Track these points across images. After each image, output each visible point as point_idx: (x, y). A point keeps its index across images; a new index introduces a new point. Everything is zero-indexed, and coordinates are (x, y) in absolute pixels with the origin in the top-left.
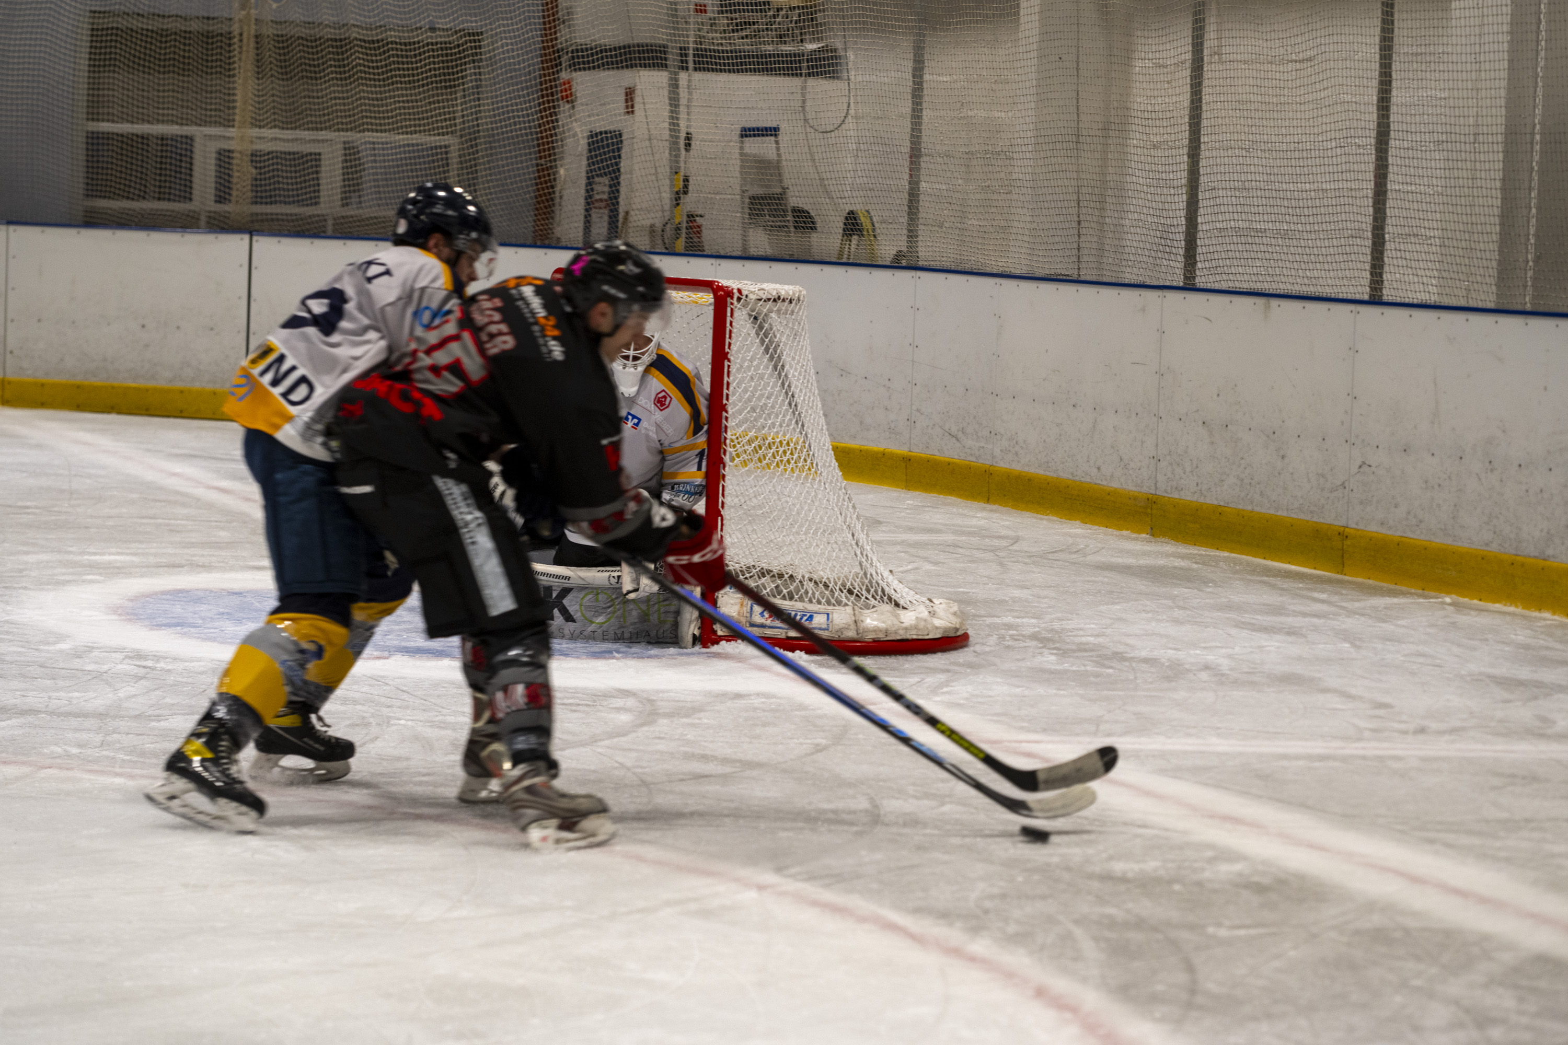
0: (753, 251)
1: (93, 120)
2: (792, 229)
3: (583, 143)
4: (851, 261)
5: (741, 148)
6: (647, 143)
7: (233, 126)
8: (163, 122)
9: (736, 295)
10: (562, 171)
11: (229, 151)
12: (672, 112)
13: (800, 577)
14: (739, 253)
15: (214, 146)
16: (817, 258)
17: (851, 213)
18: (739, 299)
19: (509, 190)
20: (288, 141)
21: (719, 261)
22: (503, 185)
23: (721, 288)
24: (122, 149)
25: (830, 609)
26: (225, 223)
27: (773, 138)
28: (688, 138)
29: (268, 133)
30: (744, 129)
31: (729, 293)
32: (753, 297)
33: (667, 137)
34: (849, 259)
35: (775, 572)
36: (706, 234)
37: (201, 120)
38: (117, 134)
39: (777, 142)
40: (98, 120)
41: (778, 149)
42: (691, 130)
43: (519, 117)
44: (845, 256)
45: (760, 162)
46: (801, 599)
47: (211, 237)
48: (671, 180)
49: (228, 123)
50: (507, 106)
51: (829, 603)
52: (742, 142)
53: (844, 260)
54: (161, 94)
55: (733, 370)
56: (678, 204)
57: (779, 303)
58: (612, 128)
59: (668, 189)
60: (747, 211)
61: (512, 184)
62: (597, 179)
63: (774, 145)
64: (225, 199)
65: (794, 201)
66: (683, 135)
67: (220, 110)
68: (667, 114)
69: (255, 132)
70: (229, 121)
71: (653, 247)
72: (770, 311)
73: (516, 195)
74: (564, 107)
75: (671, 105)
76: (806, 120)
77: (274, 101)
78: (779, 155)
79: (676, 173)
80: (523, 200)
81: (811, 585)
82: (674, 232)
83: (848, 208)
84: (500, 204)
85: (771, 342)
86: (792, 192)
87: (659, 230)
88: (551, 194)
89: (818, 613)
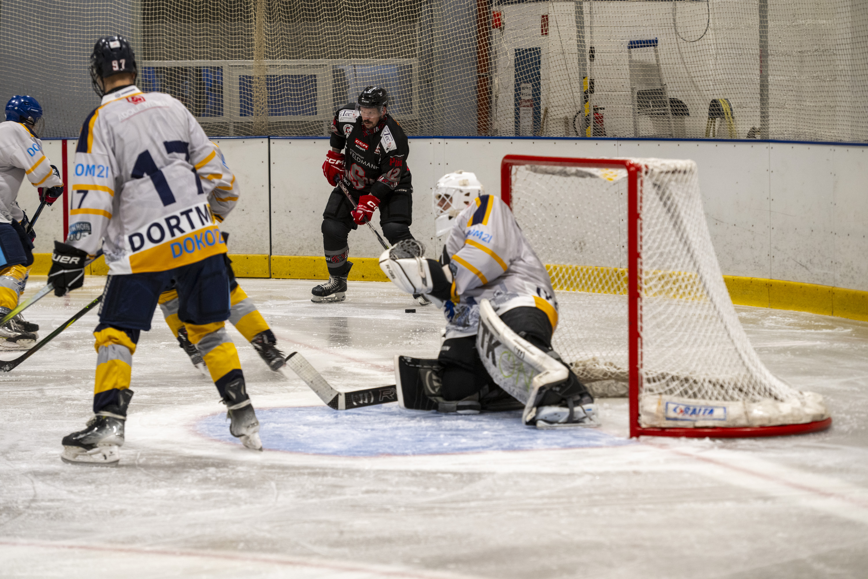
0: (643, 133)
1: (149, 59)
2: (671, 115)
3: (511, 57)
4: (716, 138)
5: (630, 57)
6: (561, 56)
7: (252, 59)
8: (200, 58)
9: (644, 170)
10: (496, 81)
11: (250, 77)
12: (579, 32)
13: (702, 381)
14: (632, 136)
15: (237, 74)
16: (689, 136)
17: (714, 101)
18: (646, 173)
19: (460, 97)
20: (294, 67)
21: (620, 142)
22: (455, 93)
23: (632, 165)
24: (171, 79)
25: (726, 403)
26: (249, 131)
27: (652, 48)
28: (592, 51)
29: (279, 62)
30: (631, 42)
31: (638, 169)
32: (657, 171)
33: (576, 51)
34: (714, 136)
35: (682, 377)
36: (607, 122)
37: (228, 55)
38: (167, 69)
39: (656, 51)
40: (153, 59)
41: (657, 56)
42: (594, 45)
43: (465, 41)
44: (711, 134)
45: (647, 66)
46: (703, 397)
47: (240, 141)
48: (581, 83)
49: (249, 56)
50: (456, 34)
51: (724, 399)
52: (630, 52)
53: (711, 136)
54: (198, 37)
55: (644, 226)
56: (586, 101)
57: (676, 174)
58: (534, 46)
59: (578, 90)
60: (636, 103)
61: (461, 92)
62: (523, 85)
63: (653, 53)
64: (249, 113)
65: (671, 94)
66: (588, 49)
67: (242, 47)
68: (575, 34)
69: (267, 62)
70: (249, 55)
71: (568, 133)
72: (670, 180)
73: (465, 100)
74: (496, 32)
75: (578, 27)
76: (677, 33)
77: (282, 39)
78: (658, 61)
79: (584, 78)
80: (470, 103)
81: (711, 386)
82: (584, 122)
83: (711, 98)
84: (453, 107)
85: (672, 204)
86: (669, 87)
87: (572, 121)
88: (490, 98)
89: (717, 407)
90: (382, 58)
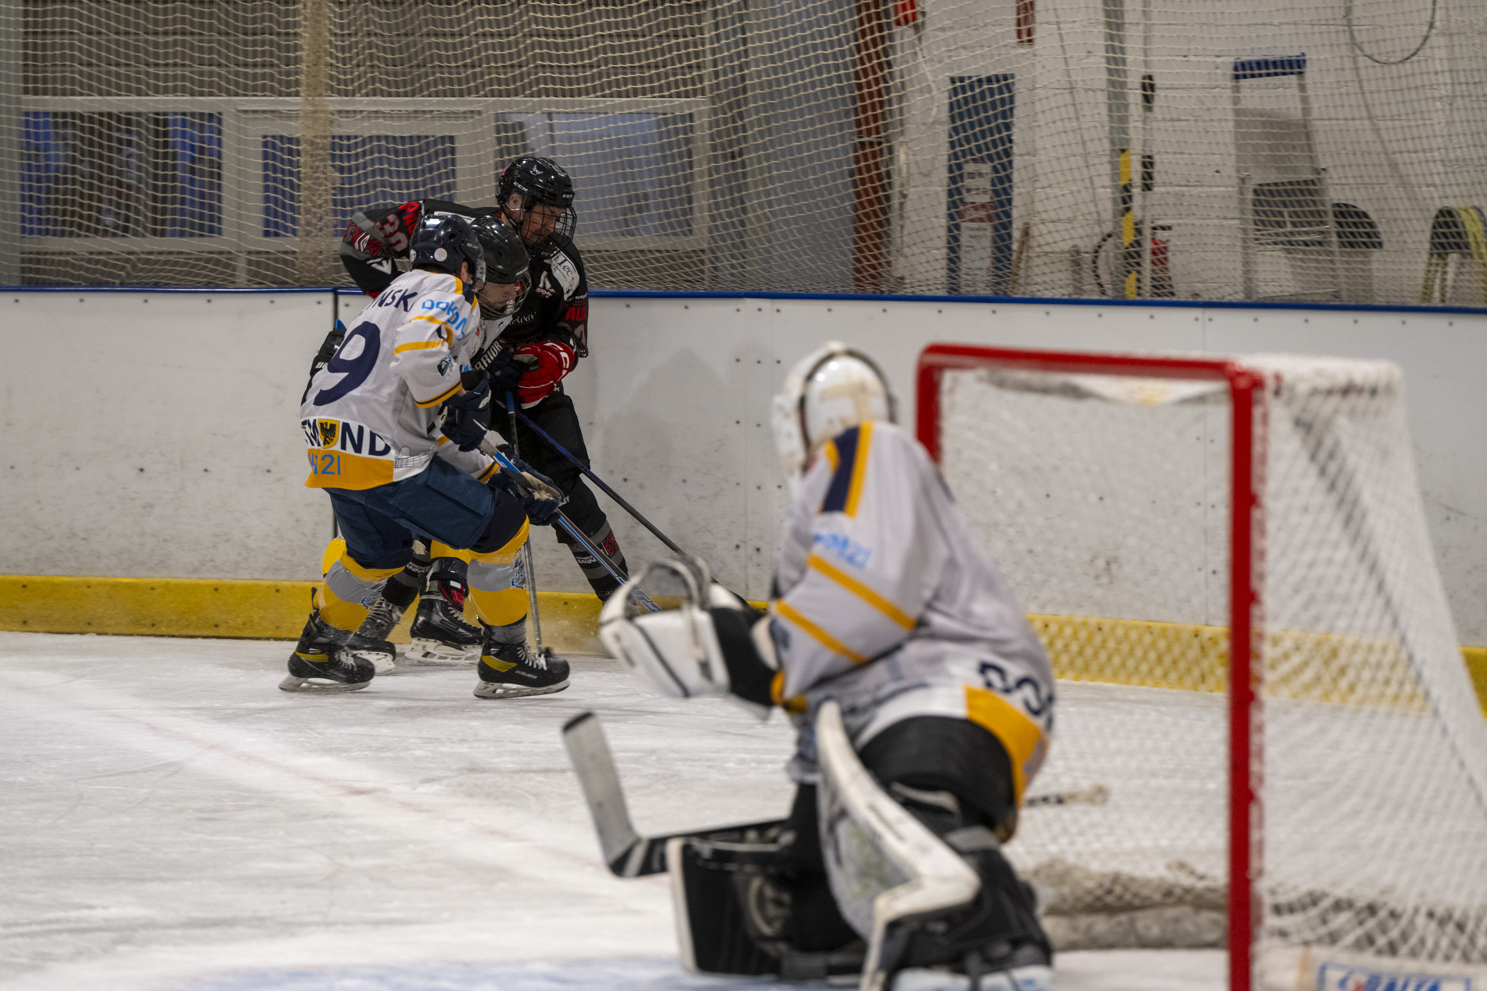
0: (1266, 290)
1: (36, 92)
2: (1335, 248)
3: (942, 98)
4: (1448, 304)
5: (1236, 101)
6: (1068, 99)
7: (297, 94)
8: (166, 91)
9: (1270, 384)
10: (902, 156)
11: (290, 140)
12: (1111, 37)
13: (1410, 911)
14: (1240, 297)
15: (257, 130)
16: (1380, 301)
17: (1446, 213)
18: (1277, 393)
19: (813, 195)
20: (400, 116)
21: (1209, 313)
22: (800, 185)
23: (1241, 374)
24: (91, 143)
25: (1470, 970)
26: (286, 274)
27: (1294, 78)
28: (1148, 87)
29: (362, 103)
30: (1243, 65)
31: (1257, 383)
32: (1303, 388)
33: (1104, 85)
34: (1443, 301)
35: (1361, 904)
36: (1175, 261)
37: (237, 84)
38: (82, 117)
39: (1302, 88)
40: (45, 92)
41: (1305, 100)
42: (1154, 71)
43: (826, 57)
44: (1437, 295)
45: (1280, 125)
46: (1414, 954)
47: (261, 301)
48: (1114, 165)
49: (289, 88)
50: (804, 39)
51: (1466, 958)
52: (1237, 89)
53: (1436, 302)
54: (161, 39)
55: (1272, 526)
56: (1128, 210)
57: (1353, 398)
58: (1000, 71)
59: (1107, 182)
60: (1250, 216)
61: (817, 182)
62: (969, 168)
63: (1296, 91)
64: (286, 229)
65: (1335, 194)
66: (1134, 80)
67: (272, 65)
68: (1101, 42)
69: (334, 102)
70: (288, 84)
71: (1079, 290)
72: (1336, 411)
73: (826, 204)
74: (903, 35)
75: (1109, 25)
76: (1354, 43)
77: (370, 45)
78: (1306, 111)
79: (1123, 151)
80: (838, 212)
81: (1433, 925)
82: (1122, 261)
83: (1438, 204)
84: (796, 221)
85: (1340, 471)
86: (1333, 177)
87: (1088, 257)
88: (888, 198)
89: (1449, 978)
90: (620, 95)
